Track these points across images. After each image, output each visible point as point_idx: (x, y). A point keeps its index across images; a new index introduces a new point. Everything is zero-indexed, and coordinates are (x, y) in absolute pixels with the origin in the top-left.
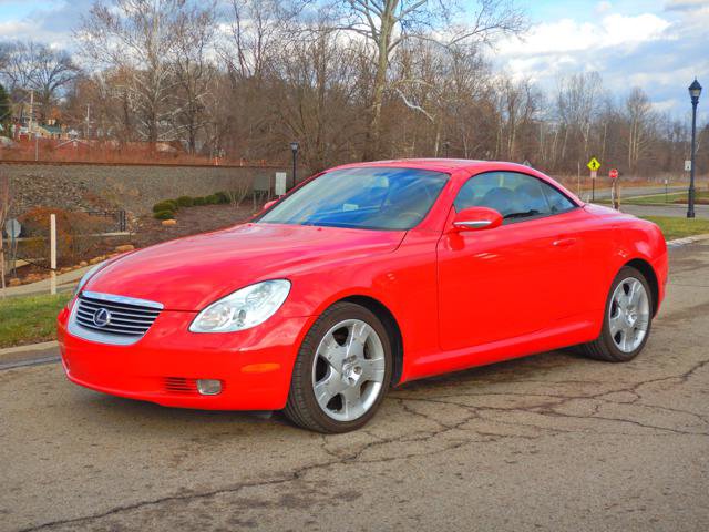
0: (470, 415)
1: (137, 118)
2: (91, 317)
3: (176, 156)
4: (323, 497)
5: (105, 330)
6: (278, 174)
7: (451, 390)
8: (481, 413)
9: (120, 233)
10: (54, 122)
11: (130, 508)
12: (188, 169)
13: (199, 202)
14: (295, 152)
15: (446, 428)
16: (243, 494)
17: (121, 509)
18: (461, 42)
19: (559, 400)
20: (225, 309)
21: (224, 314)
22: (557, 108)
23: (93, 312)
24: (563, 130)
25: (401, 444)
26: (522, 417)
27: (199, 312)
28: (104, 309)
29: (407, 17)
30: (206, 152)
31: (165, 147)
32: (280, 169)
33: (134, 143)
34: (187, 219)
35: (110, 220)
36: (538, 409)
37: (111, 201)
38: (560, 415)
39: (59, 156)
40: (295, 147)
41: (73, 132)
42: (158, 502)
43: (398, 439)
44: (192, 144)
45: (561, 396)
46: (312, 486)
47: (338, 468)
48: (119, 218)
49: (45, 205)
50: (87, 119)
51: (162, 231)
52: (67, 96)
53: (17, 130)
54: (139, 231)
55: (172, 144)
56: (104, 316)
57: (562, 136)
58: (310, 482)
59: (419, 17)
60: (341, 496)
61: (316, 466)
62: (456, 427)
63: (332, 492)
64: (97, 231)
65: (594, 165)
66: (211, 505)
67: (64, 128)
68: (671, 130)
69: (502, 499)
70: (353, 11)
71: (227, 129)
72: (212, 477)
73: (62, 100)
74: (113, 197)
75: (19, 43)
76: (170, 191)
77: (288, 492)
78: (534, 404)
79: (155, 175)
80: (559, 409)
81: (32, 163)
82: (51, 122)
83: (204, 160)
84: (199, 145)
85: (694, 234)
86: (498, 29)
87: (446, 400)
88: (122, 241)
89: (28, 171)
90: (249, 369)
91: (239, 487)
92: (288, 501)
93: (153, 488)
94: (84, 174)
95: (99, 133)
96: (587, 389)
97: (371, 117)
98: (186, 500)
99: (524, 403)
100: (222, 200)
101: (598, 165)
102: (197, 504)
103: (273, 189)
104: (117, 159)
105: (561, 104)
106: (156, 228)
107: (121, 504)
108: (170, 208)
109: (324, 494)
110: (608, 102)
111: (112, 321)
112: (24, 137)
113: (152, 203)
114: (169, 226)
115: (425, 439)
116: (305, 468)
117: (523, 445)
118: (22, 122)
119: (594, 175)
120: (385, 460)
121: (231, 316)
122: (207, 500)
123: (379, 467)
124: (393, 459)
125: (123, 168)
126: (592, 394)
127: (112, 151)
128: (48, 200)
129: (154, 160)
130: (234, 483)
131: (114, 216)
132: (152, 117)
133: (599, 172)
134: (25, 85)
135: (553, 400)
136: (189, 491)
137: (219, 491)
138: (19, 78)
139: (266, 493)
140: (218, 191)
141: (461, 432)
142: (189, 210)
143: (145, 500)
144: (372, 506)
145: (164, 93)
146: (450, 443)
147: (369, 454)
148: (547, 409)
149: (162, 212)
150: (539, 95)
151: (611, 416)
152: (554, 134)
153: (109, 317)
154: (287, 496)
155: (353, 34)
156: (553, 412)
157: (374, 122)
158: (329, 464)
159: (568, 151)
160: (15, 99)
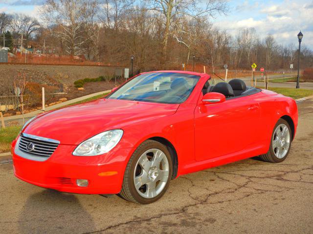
0: (247, 180)
1: (66, 45)
2: (25, 146)
3: (82, 61)
4: (200, 221)
5: (32, 153)
6: (125, 69)
7: (234, 168)
8: (252, 179)
9: (60, 93)
10: (30, 47)
11: (115, 226)
12: (88, 67)
13: (93, 80)
14: (132, 60)
15: (240, 187)
16: (163, 219)
17: (112, 226)
18: (200, 15)
19: (283, 173)
20: (91, 144)
21: (90, 146)
22: (237, 42)
23: (26, 144)
24: (239, 51)
25: (224, 195)
26: (271, 181)
27: (78, 145)
28: (31, 143)
29: (178, 5)
30: (94, 60)
31: (77, 58)
32: (126, 67)
33: (65, 56)
34: (88, 87)
35: (57, 88)
36: (275, 177)
37: (57, 80)
38: (286, 180)
39: (34, 61)
40: (132, 58)
41: (38, 51)
42: (127, 223)
43: (221, 192)
44: (89, 56)
45: (283, 171)
46: (192, 215)
47: (201, 206)
48: (61, 86)
49: (30, 81)
50: (44, 46)
51: (78, 93)
52: (36, 36)
53: (16, 50)
54: (69, 92)
55: (80, 56)
56: (31, 146)
57: (239, 54)
58: (191, 214)
59: (183, 5)
60: (206, 221)
61: (191, 205)
62: (244, 186)
63: (203, 219)
64: (51, 92)
65: (254, 66)
66: (151, 225)
67: (34, 49)
68: (283, 52)
69: (279, 222)
70: (156, 2)
71: (103, 50)
72: (147, 211)
73: (34, 38)
74: (58, 78)
75: (16, 14)
76: (80, 76)
77: (182, 218)
78: (272, 175)
79: (74, 69)
80: (285, 178)
81: (24, 64)
82: (29, 47)
83: (94, 63)
84: (91, 57)
85: (306, 96)
86: (215, 10)
87: (234, 173)
88: (62, 97)
89: (22, 67)
90: (102, 174)
91: (160, 216)
92: (184, 223)
93: (122, 216)
94: (45, 69)
95: (50, 51)
96: (293, 168)
97: (162, 46)
98: (139, 222)
99: (268, 174)
100: (103, 79)
101: (256, 66)
102: (144, 224)
103: (123, 75)
104: (58, 62)
105: (239, 40)
106: (75, 91)
107: (111, 224)
108: (81, 83)
109: (199, 220)
110: (258, 40)
111: (35, 149)
112: (19, 53)
113: (74, 81)
114: (81, 90)
115: (233, 192)
116: (186, 207)
117: (277, 195)
118: (17, 47)
119: (254, 70)
120: (220, 202)
121: (93, 147)
122: (148, 222)
123: (218, 206)
124: (223, 202)
125: (62, 66)
126: (296, 171)
127: (55, 59)
128: (31, 79)
129: (73, 62)
130: (157, 214)
131: (58, 86)
132: (72, 45)
133: (256, 69)
134: (18, 32)
135: (280, 173)
136: (139, 218)
137: (152, 218)
138: (16, 28)
139: (173, 219)
140: (101, 76)
141: (247, 189)
142: (89, 84)
143: (120, 222)
144: (223, 226)
145: (77, 35)
146: (245, 194)
147: (212, 199)
148: (279, 178)
149: (78, 84)
150: (230, 37)
151: (309, 181)
152: (236, 53)
153: (33, 147)
154: (183, 220)
155: (156, 12)
156: (283, 179)
157: (165, 48)
158: (196, 204)
159: (242, 60)
160: (14, 37)
